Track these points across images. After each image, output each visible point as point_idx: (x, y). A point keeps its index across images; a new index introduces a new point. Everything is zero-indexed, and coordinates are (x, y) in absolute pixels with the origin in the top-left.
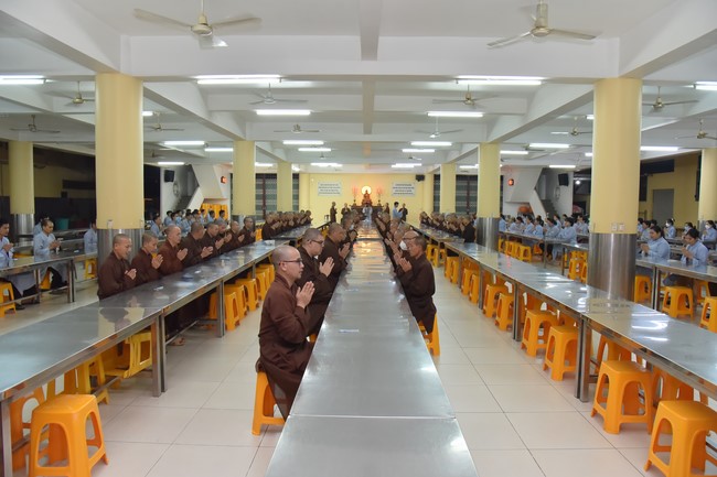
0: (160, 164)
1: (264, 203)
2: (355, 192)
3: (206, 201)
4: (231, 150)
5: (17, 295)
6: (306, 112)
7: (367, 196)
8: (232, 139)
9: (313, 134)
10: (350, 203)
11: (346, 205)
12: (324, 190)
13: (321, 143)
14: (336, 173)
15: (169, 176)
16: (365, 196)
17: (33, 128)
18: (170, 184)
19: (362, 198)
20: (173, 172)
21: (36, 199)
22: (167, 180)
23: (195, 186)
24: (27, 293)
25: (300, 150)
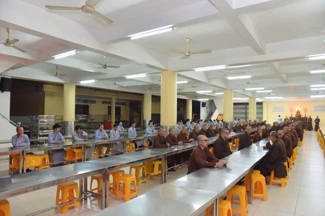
0: (199, 100)
1: (246, 116)
2: (292, 110)
3: (220, 115)
4: (223, 93)
5: (136, 147)
6: (249, 77)
7: (298, 112)
8: (222, 89)
9: (257, 85)
10: (289, 116)
11: (287, 117)
12: (275, 109)
13: (263, 88)
14: (281, 101)
15: (204, 105)
16: (297, 112)
17: (150, 89)
18: (204, 108)
19: (296, 113)
20: (206, 103)
21: (152, 114)
22: (203, 106)
23: (215, 108)
24: (140, 147)
25: (257, 92)
